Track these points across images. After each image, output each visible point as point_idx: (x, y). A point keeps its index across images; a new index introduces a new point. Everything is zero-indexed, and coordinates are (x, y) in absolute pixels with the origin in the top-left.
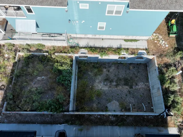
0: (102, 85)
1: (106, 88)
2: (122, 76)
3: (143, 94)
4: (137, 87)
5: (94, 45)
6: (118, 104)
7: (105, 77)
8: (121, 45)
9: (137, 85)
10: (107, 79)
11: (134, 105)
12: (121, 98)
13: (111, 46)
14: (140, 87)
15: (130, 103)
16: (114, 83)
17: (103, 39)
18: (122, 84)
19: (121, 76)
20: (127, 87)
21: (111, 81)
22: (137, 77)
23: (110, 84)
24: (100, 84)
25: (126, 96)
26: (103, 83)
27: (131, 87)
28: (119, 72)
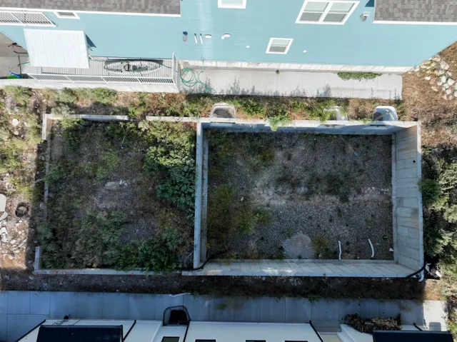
0: (271, 193)
1: (280, 202)
2: (324, 170)
3: (372, 216)
4: (360, 197)
5: (253, 90)
6: (309, 240)
7: (280, 173)
8: (328, 89)
9: (359, 192)
10: (285, 180)
11: (348, 243)
12: (319, 226)
13: (302, 91)
14: (367, 197)
15: (338, 238)
16: (303, 190)
17: (278, 71)
18: (321, 191)
19: (319, 171)
20: (334, 198)
21: (295, 184)
22: (361, 171)
23: (293, 192)
24: (265, 191)
25: (331, 221)
26: (273, 188)
27: (344, 199)
28: (316, 159)
